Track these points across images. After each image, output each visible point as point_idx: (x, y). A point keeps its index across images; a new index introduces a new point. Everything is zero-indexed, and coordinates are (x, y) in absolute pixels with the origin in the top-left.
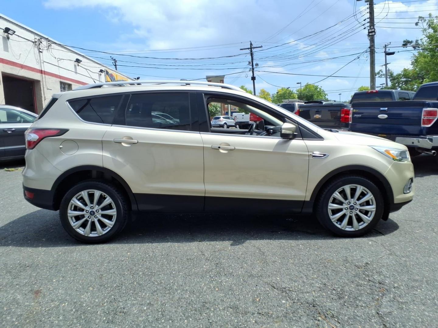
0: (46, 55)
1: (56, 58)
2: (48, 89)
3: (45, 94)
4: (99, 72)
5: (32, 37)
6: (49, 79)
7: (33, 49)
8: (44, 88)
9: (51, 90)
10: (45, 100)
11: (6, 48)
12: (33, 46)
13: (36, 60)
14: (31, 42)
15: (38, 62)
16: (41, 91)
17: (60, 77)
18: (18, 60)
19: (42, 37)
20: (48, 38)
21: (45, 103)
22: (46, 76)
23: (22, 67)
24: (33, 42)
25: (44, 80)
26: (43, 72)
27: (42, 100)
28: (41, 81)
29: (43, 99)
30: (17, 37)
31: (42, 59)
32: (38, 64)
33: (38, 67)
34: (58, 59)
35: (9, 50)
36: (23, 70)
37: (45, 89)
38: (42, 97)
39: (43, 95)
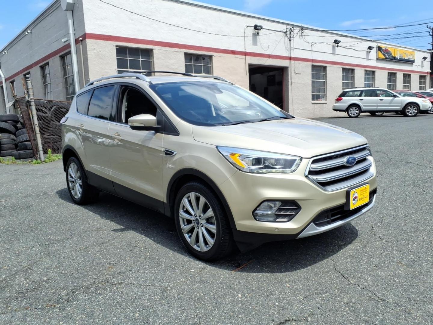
0: (297, 41)
1: (309, 43)
2: (296, 74)
3: (292, 79)
4: (368, 49)
5: (283, 28)
6: (299, 64)
7: (283, 38)
8: (291, 73)
9: (300, 74)
10: (291, 84)
11: (255, 43)
12: (284, 36)
13: (286, 48)
14: (282, 33)
15: (288, 50)
16: (288, 76)
17: (313, 61)
18: (267, 51)
19: (294, 26)
20: (301, 26)
21: (291, 87)
22: (295, 62)
23: (270, 56)
24: (283, 32)
25: (293, 65)
26: (292, 59)
27: (288, 85)
28: (289, 67)
29: (290, 84)
30: (268, 30)
31: (292, 46)
32: (287, 51)
33: (287, 54)
34: (312, 44)
35: (258, 44)
36: (271, 59)
37: (293, 74)
38: (288, 81)
39: (290, 80)
